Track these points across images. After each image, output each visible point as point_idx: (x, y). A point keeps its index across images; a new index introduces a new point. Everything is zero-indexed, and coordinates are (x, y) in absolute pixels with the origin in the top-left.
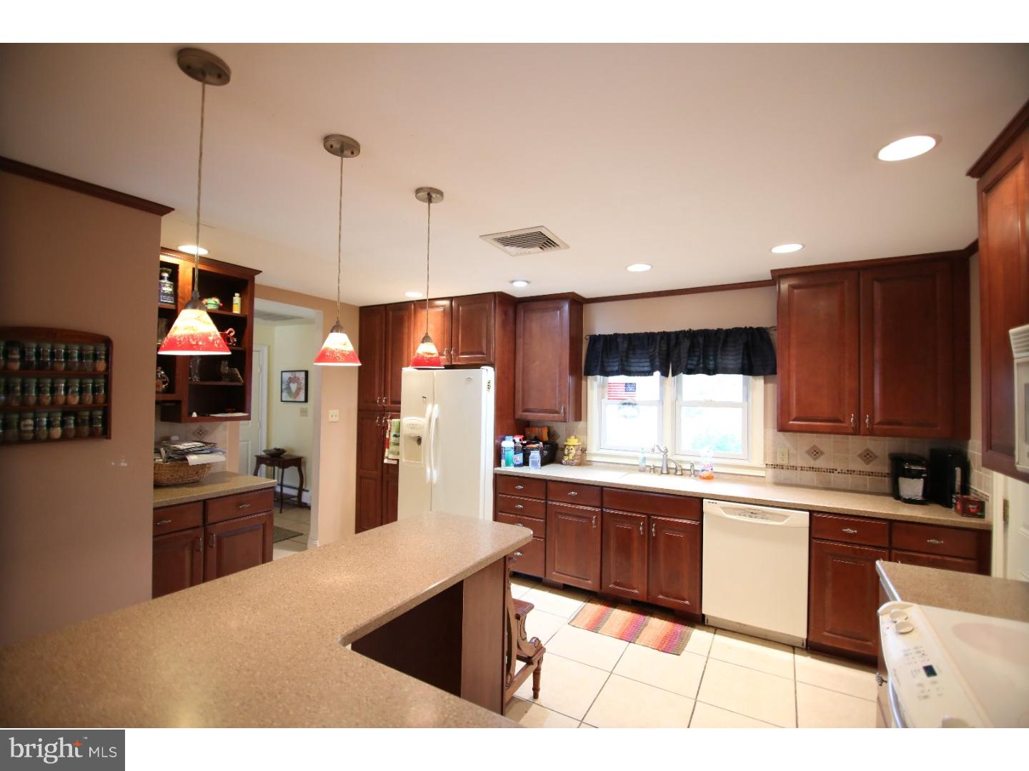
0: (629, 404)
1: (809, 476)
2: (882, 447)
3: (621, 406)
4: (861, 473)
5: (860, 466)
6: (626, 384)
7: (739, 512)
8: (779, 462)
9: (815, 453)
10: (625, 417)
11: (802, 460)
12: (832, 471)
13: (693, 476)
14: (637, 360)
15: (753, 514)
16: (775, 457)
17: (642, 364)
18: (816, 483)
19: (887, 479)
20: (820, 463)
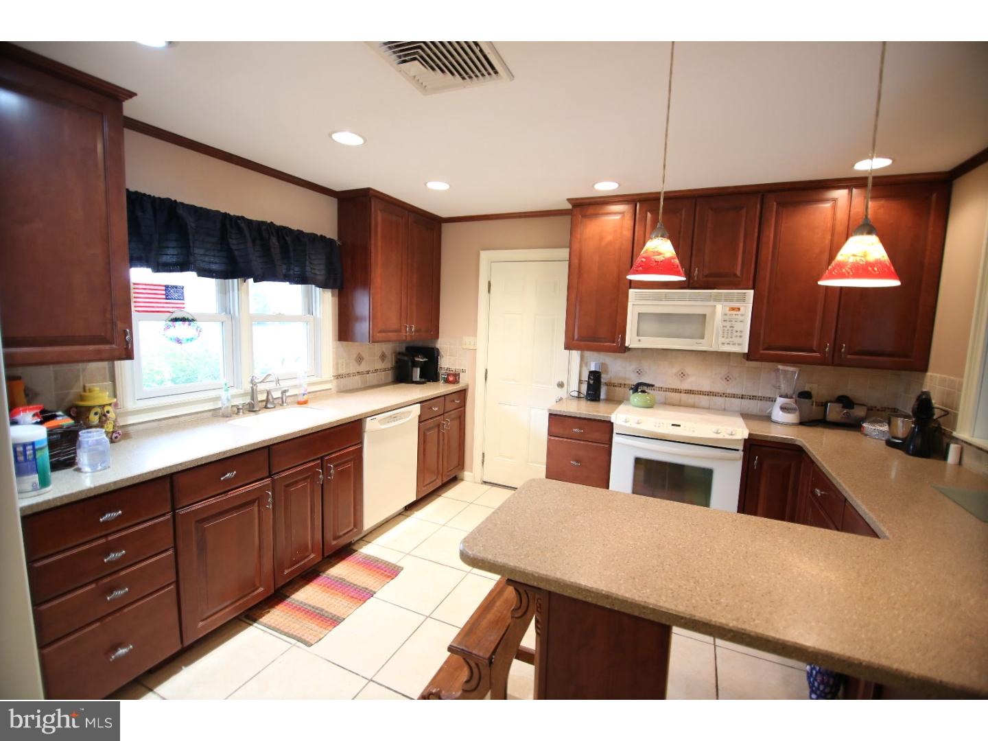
0: (184, 320)
1: (356, 381)
2: (387, 348)
3: (170, 323)
4: (381, 370)
5: (380, 365)
6: (167, 287)
7: (387, 420)
8: (340, 372)
9: (360, 359)
10: (179, 341)
11: (354, 368)
12: (368, 372)
13: (285, 404)
14: (201, 251)
15: (394, 418)
16: (337, 369)
17: (207, 259)
18: (360, 385)
19: (390, 372)
20: (363, 368)
